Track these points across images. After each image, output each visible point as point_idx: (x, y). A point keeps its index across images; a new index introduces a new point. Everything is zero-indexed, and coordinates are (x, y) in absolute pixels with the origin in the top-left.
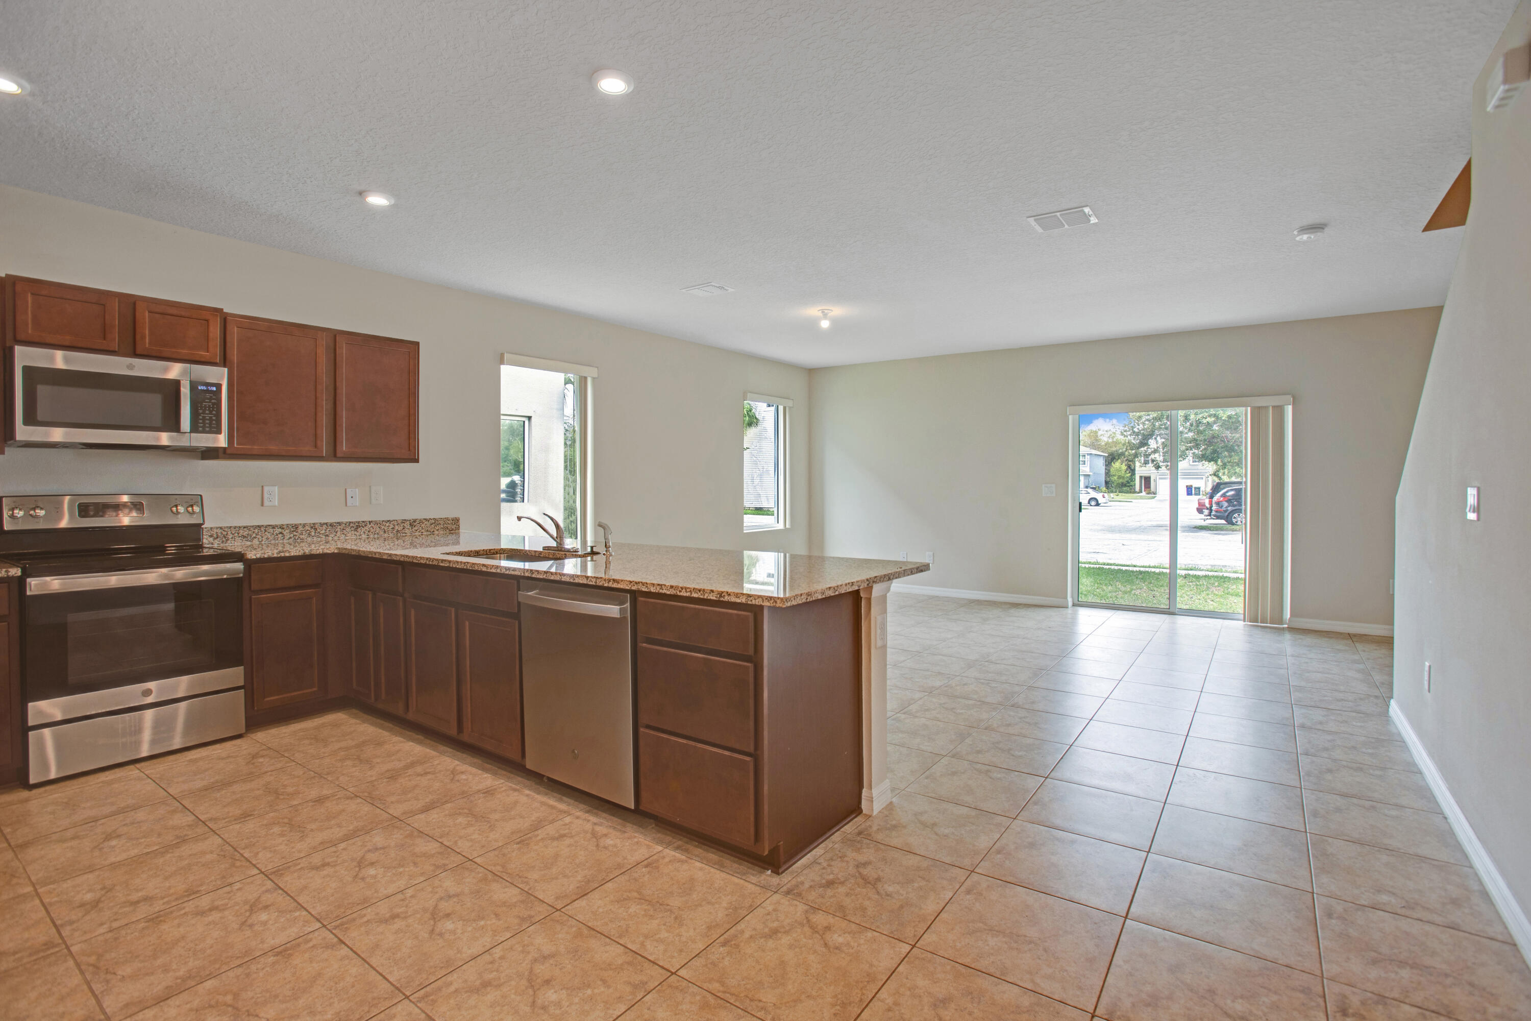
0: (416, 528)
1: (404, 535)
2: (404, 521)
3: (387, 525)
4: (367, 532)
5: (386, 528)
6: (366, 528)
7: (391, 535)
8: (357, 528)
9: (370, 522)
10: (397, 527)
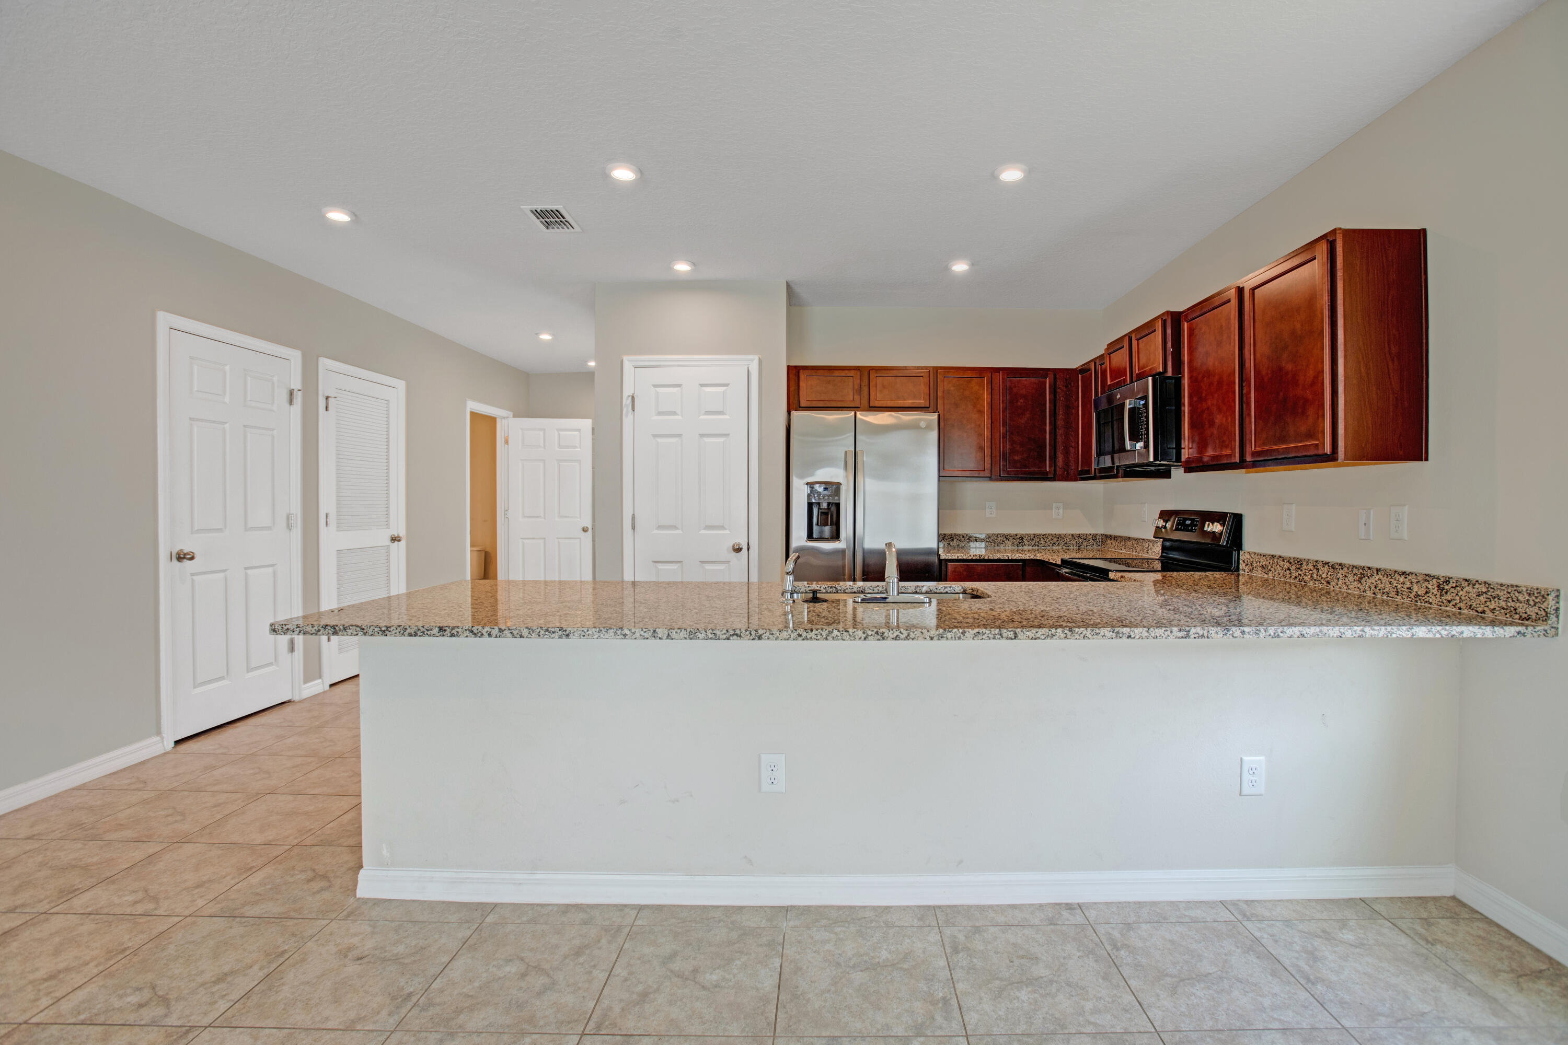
0: (1449, 597)
1: (1427, 605)
2: (1428, 577)
3: (1402, 579)
4: (1373, 588)
5: (1399, 586)
6: (1372, 580)
7: (1407, 600)
8: (1361, 578)
9: (1378, 570)
10: (1415, 588)
